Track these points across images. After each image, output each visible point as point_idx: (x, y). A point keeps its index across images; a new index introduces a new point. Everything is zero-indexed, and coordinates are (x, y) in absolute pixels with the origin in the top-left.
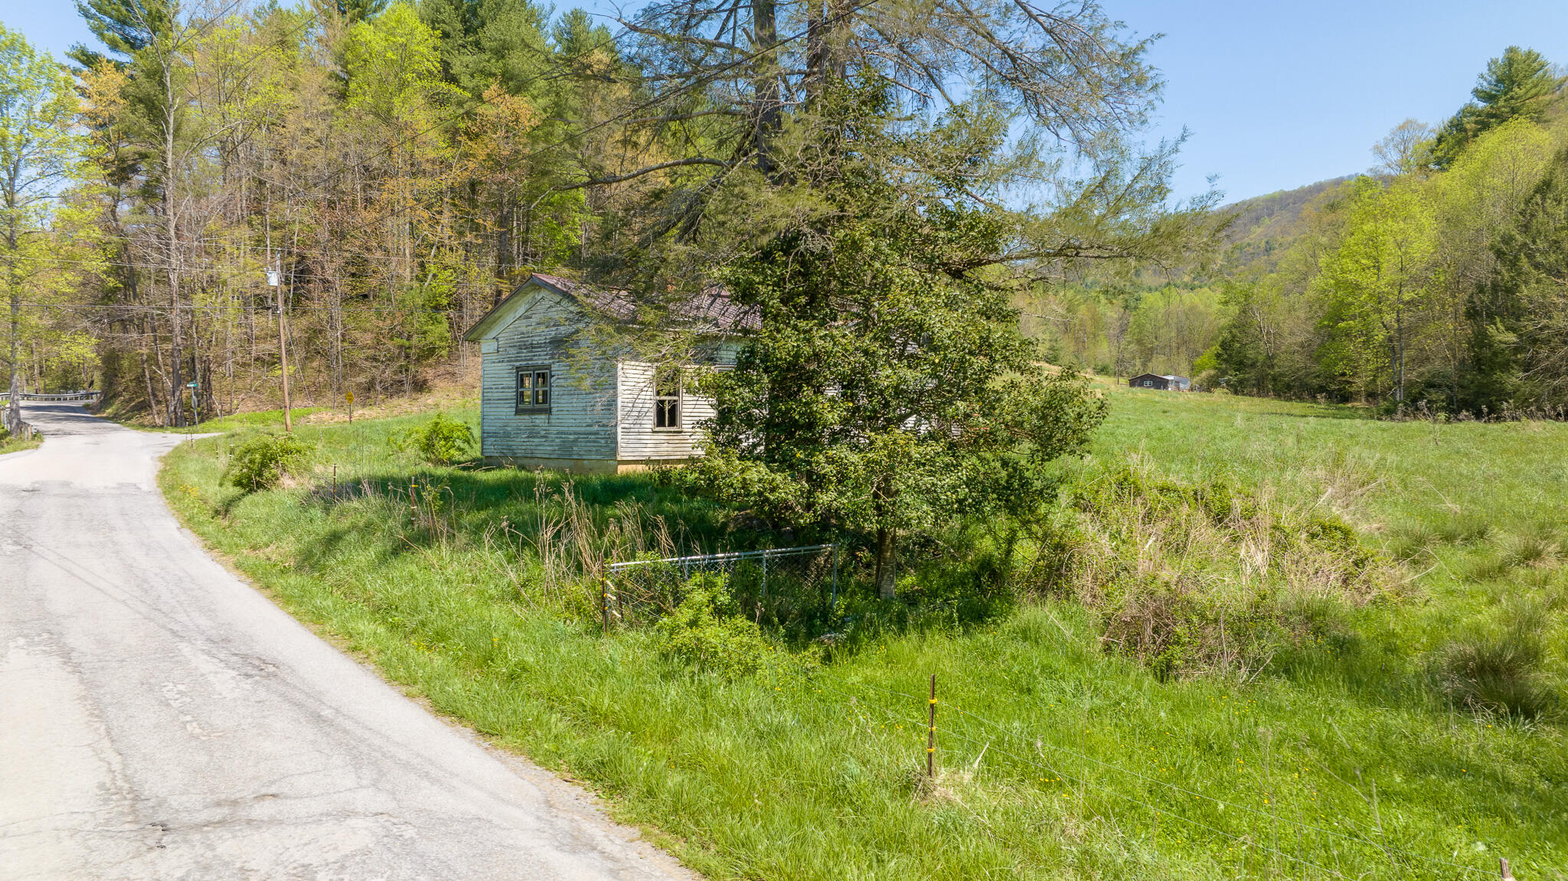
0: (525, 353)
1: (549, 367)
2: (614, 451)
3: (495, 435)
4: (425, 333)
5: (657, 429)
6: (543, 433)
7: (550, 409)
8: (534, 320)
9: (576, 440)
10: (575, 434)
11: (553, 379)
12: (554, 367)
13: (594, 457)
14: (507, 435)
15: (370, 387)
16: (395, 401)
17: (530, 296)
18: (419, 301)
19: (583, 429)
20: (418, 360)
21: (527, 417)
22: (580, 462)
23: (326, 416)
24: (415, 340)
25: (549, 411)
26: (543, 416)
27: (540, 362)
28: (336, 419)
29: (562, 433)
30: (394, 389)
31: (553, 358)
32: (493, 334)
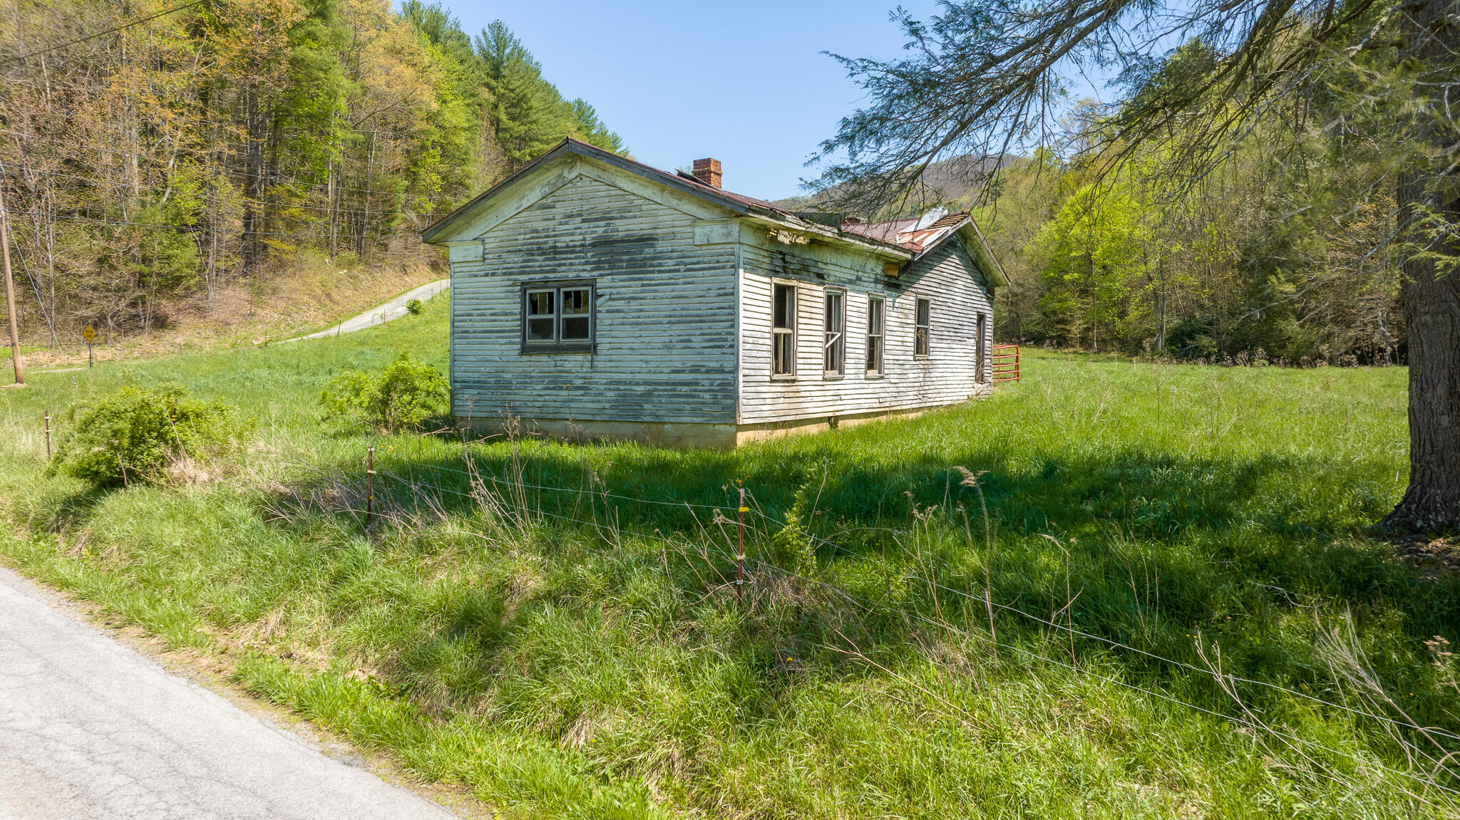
0: (539, 261)
1: (592, 283)
2: (730, 412)
3: (478, 384)
4: (169, 257)
5: (776, 377)
6: (578, 382)
7: (595, 347)
8: (560, 210)
9: (649, 394)
10: (646, 383)
11: (599, 302)
12: (601, 283)
13: (688, 419)
14: (503, 385)
15: (99, 322)
16: (131, 340)
17: (552, 175)
18: (160, 218)
19: (664, 377)
20: (158, 291)
21: (544, 358)
22: (660, 426)
23: (43, 357)
24: (156, 266)
25: (593, 349)
26: (579, 357)
27: (572, 275)
28: (58, 362)
29: (619, 383)
30: (129, 325)
31: (598, 269)
32: (475, 232)
